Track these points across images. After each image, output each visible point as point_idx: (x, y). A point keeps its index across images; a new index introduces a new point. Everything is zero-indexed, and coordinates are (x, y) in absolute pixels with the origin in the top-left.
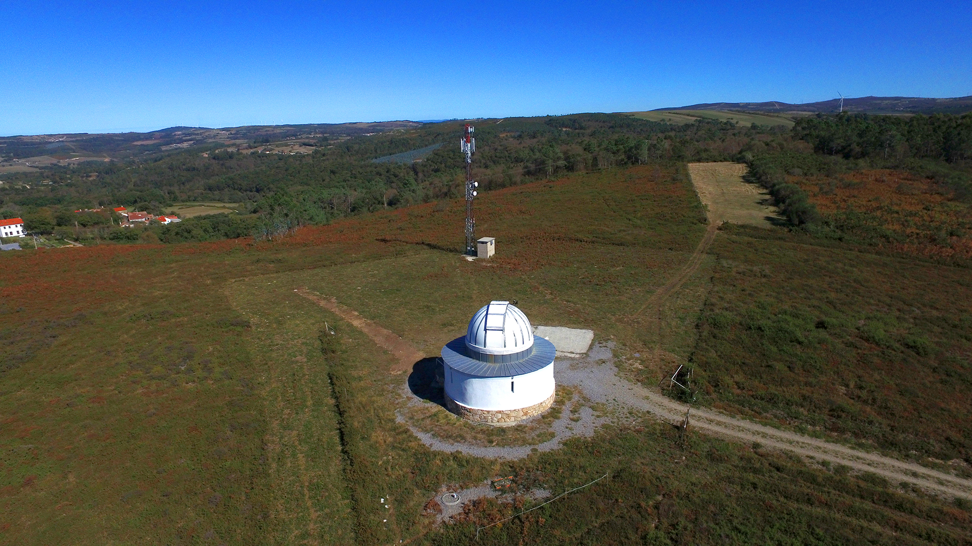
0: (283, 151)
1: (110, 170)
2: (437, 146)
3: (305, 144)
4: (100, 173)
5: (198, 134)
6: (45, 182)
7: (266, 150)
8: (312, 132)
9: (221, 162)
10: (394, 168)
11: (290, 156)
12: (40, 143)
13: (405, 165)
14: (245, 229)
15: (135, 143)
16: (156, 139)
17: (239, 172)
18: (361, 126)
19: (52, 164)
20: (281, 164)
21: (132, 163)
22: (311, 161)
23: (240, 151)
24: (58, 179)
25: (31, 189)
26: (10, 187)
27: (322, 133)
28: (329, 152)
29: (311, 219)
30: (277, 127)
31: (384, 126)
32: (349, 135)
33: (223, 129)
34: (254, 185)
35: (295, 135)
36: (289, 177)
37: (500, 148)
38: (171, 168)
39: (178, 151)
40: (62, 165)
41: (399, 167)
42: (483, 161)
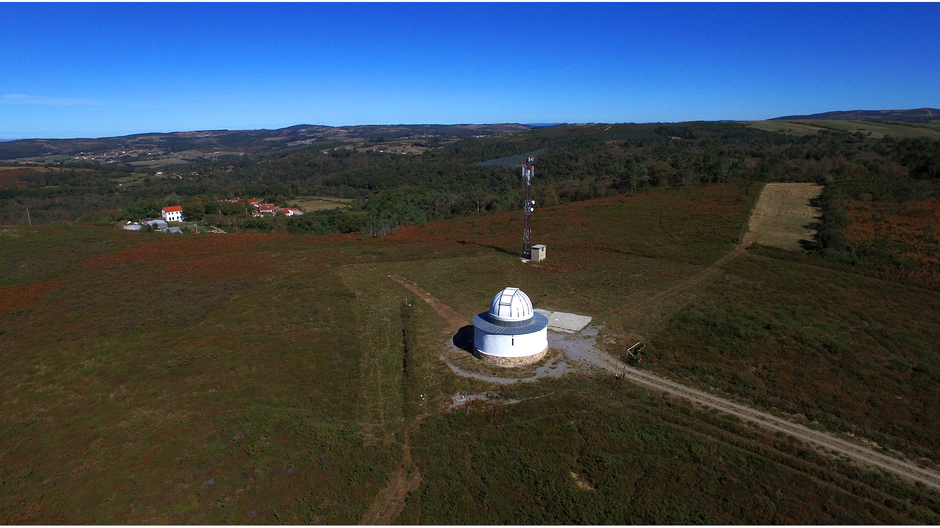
0: (395, 151)
1: (243, 163)
2: (542, 151)
3: (417, 145)
4: (235, 166)
5: (320, 132)
6: (193, 173)
7: (380, 149)
8: (424, 132)
9: (339, 159)
10: (499, 171)
11: (402, 156)
12: (190, 139)
13: (509, 169)
14: (356, 224)
15: (266, 139)
16: (283, 136)
17: (354, 170)
18: (472, 128)
19: (198, 157)
20: (393, 163)
21: (261, 158)
22: (421, 162)
23: (357, 149)
24: (203, 171)
25: (183, 179)
26: (168, 177)
27: (434, 134)
28: (439, 153)
29: (411, 220)
30: (393, 126)
31: (494, 129)
32: (459, 136)
33: (343, 128)
34: (367, 183)
35: (408, 135)
36: (400, 176)
37: (604, 155)
38: (295, 164)
39: (303, 147)
40: (206, 158)
41: (504, 171)
42: (586, 168)
